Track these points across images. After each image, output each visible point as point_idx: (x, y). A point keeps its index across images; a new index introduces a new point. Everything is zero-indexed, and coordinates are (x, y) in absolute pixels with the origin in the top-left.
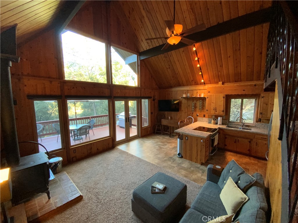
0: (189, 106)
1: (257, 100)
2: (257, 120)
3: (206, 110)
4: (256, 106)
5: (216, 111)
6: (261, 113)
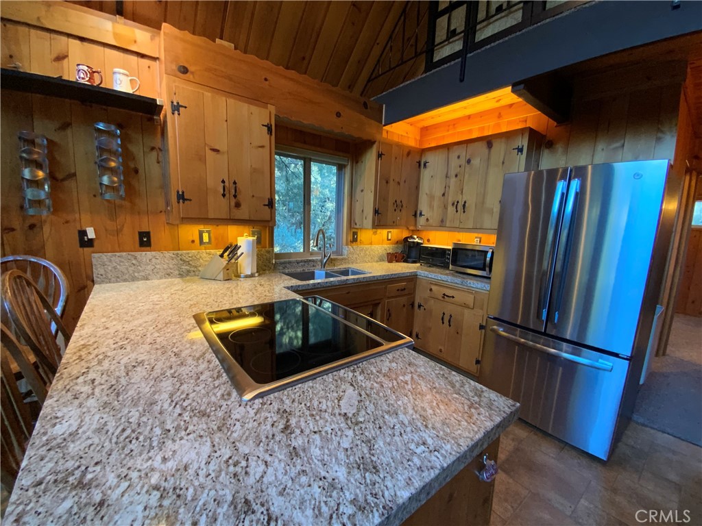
1: (349, 168)
2: (350, 238)
3: (174, 198)
4: (347, 193)
5: (238, 205)
6: (376, 212)
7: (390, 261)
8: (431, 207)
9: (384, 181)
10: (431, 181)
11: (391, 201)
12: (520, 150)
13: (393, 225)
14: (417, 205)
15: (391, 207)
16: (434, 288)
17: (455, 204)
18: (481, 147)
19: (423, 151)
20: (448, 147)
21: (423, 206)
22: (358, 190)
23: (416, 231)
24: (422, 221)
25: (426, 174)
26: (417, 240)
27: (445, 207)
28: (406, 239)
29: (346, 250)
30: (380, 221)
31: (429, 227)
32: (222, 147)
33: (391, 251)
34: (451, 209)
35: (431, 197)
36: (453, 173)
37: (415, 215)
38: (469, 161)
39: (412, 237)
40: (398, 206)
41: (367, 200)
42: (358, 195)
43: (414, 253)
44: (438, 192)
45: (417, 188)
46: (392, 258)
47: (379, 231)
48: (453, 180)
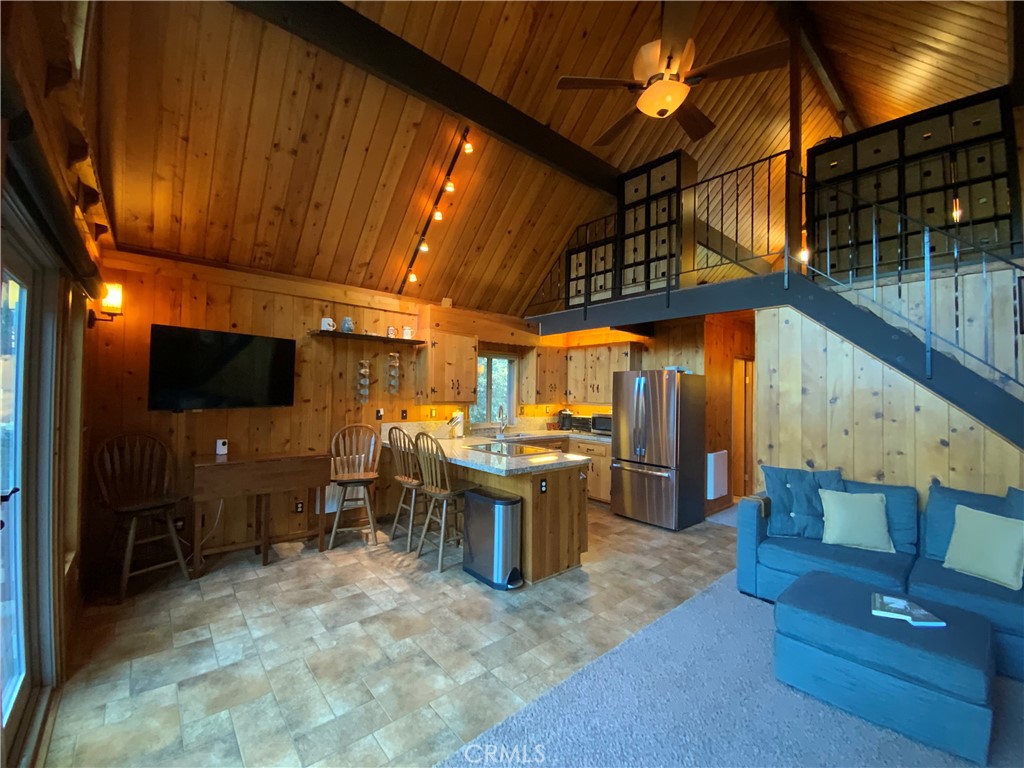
0: (341, 375)
1: (516, 362)
2: (519, 412)
3: (429, 391)
4: (516, 378)
5: (459, 393)
6: (538, 393)
7: (549, 429)
8: (576, 387)
9: (542, 371)
10: (575, 370)
11: (548, 384)
12: (627, 354)
13: (550, 401)
14: (567, 386)
15: (548, 390)
16: (581, 445)
17: (592, 387)
18: (604, 351)
19: (569, 349)
20: (585, 348)
21: (571, 387)
22: (524, 377)
23: (567, 405)
24: (571, 398)
25: (571, 365)
26: (569, 412)
27: (586, 388)
28: (560, 412)
29: (517, 421)
30: (541, 397)
31: (576, 402)
32: (453, 362)
33: (549, 421)
34: (590, 390)
35: (576, 381)
36: (589, 366)
37: (566, 394)
38: (598, 359)
39: (565, 410)
40: (553, 388)
41: (530, 384)
42: (524, 381)
43: (567, 423)
44: (580, 378)
45: (566, 374)
46: (550, 426)
47: (540, 406)
48: (590, 370)
